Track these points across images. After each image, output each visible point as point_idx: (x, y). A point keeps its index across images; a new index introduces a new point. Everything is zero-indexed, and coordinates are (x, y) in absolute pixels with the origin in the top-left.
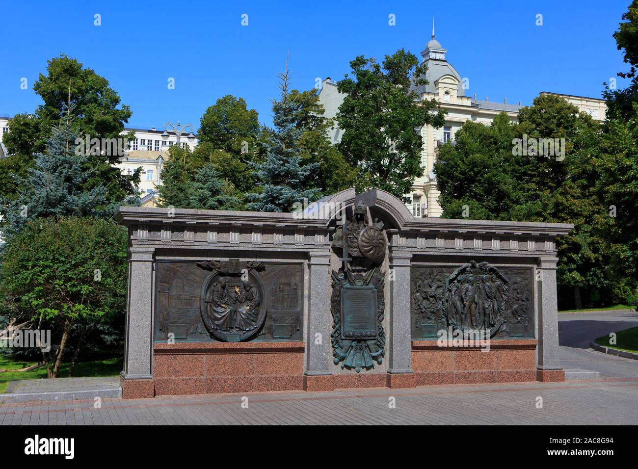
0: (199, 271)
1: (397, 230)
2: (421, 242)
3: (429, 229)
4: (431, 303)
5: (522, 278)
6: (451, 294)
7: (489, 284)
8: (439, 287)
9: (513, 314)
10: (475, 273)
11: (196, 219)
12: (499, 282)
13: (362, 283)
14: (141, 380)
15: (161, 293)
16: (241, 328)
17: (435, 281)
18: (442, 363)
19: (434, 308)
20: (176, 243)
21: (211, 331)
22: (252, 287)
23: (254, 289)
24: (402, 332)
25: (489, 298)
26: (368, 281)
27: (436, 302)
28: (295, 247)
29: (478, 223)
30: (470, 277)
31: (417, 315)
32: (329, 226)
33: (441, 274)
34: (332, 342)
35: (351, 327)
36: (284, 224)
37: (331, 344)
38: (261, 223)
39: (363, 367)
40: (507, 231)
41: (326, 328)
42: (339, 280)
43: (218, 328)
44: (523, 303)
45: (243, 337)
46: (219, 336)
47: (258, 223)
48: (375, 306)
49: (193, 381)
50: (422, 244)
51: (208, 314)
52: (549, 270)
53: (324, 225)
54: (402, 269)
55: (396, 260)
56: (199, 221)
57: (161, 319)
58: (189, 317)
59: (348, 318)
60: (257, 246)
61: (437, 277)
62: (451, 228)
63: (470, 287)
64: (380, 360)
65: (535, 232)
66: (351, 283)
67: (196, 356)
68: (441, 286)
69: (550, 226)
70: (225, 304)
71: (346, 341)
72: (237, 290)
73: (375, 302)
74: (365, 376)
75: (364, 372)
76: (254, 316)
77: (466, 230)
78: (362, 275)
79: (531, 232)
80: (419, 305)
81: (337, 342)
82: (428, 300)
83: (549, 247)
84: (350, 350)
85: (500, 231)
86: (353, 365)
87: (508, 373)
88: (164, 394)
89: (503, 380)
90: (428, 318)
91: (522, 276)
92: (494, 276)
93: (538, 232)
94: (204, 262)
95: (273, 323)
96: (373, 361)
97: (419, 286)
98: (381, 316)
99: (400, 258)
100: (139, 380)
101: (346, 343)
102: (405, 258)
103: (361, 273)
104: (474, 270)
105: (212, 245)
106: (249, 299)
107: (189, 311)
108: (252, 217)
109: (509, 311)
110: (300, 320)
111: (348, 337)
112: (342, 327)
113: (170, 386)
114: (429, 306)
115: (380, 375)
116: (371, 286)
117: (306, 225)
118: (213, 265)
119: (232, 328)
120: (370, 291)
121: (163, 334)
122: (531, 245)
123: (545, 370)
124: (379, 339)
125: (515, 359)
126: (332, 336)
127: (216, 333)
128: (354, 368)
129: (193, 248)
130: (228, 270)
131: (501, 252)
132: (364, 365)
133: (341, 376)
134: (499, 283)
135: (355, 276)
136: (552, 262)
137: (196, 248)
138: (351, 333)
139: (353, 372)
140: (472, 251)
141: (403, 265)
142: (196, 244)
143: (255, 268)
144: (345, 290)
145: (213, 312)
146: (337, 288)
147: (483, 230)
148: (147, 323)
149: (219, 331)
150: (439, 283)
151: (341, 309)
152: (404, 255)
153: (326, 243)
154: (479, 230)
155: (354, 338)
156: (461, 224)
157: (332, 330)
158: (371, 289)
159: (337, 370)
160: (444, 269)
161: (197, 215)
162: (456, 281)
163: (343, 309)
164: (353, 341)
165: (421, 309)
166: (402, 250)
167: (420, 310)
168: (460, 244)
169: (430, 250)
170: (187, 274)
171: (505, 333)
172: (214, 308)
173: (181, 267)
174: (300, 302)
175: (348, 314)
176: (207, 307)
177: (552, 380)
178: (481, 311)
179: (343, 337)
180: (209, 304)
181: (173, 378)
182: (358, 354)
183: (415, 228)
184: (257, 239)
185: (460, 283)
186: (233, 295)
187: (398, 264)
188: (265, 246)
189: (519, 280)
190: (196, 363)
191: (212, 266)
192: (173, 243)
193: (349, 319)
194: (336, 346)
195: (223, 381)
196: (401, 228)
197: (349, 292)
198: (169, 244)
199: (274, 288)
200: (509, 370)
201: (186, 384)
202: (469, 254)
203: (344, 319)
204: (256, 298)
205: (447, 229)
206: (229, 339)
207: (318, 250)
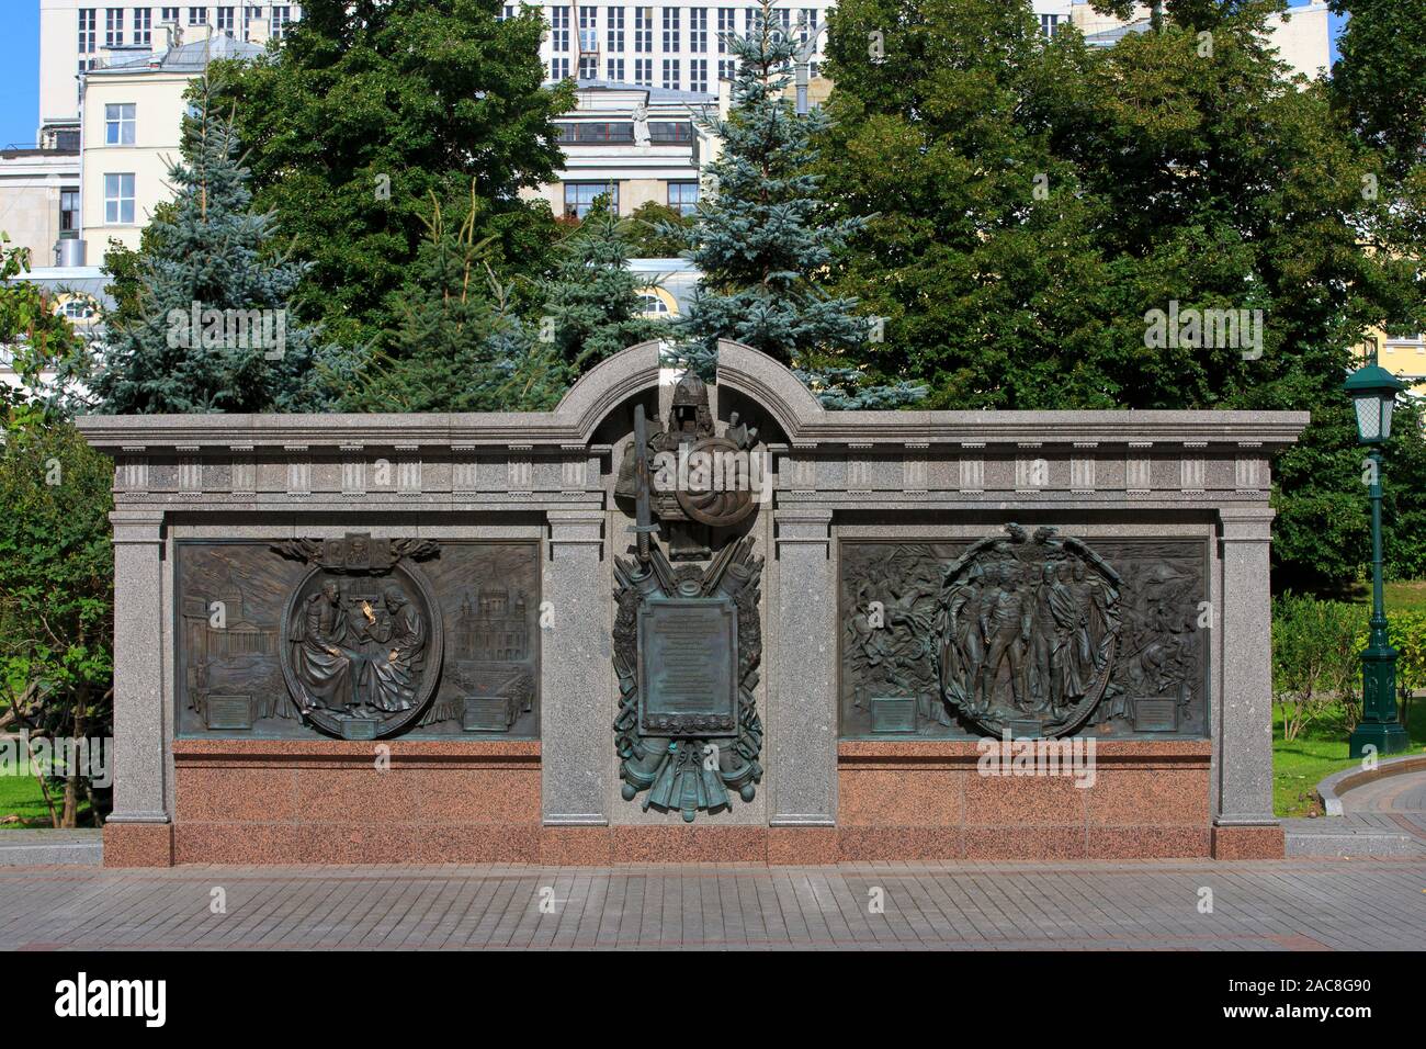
0: (277, 565)
1: (785, 445)
2: (861, 474)
3: (872, 440)
4: (899, 641)
5: (1175, 567)
6: (950, 617)
7: (1062, 587)
8: (922, 596)
9: (1145, 669)
10: (1023, 556)
11: (253, 439)
12: (1094, 581)
13: (697, 589)
14: (141, 825)
15: (190, 620)
16: (378, 705)
17: (911, 580)
18: (928, 804)
19: (906, 655)
20: (215, 498)
21: (304, 712)
22: (404, 604)
23: (411, 611)
24: (803, 720)
25: (1063, 626)
26: (711, 585)
27: (914, 635)
28: (510, 500)
29: (1014, 421)
30: (1008, 567)
31: (859, 675)
32: (591, 442)
33: (930, 560)
34: (618, 744)
35: (665, 704)
36: (471, 442)
37: (615, 749)
38: (411, 442)
39: (701, 809)
40: (1105, 439)
41: (594, 707)
42: (633, 583)
43: (322, 704)
44: (1176, 638)
45: (383, 730)
46: (325, 724)
47: (405, 442)
48: (732, 650)
49: (267, 832)
50: (860, 481)
51: (295, 671)
52: (1247, 546)
53: (577, 441)
54: (806, 549)
55: (788, 527)
56: (261, 443)
57: (192, 682)
58: (257, 678)
59: (657, 682)
60: (410, 499)
61: (919, 570)
62: (935, 435)
63: (1004, 595)
64: (747, 790)
65: (1193, 438)
66: (667, 591)
67: (275, 771)
68: (928, 595)
69: (1235, 420)
70: (338, 645)
71: (653, 741)
72: (368, 610)
73: (731, 639)
74: (707, 831)
75: (703, 819)
76: (410, 675)
77: (983, 439)
78: (698, 569)
79: (1179, 439)
80: (862, 647)
81: (630, 745)
82: (891, 633)
83: (1248, 479)
84: (664, 764)
85: (1087, 438)
86: (674, 803)
87: (1123, 834)
88: (201, 860)
89: (1109, 851)
90: (889, 681)
91: (1173, 561)
92: (1081, 563)
93: (1203, 438)
94: (287, 544)
95: (462, 693)
96: (730, 791)
97: (862, 594)
98: (751, 675)
99: (799, 521)
100: (135, 825)
101: (653, 747)
102: (813, 521)
103: (697, 563)
104: (1022, 548)
105: (298, 499)
106: (399, 633)
107: (257, 663)
108: (387, 428)
109: (1132, 662)
110: (534, 687)
111: (655, 731)
112: (640, 706)
113: (216, 843)
114: (893, 650)
115: (748, 829)
116: (722, 597)
117: (530, 441)
118: (307, 550)
119: (357, 705)
120: (718, 611)
121: (198, 718)
122: (1189, 475)
123: (1225, 825)
124: (744, 735)
125: (1148, 794)
126: (616, 729)
127: (316, 716)
128: (677, 810)
129: (254, 508)
130: (343, 563)
131: (1100, 496)
132: (702, 803)
133: (641, 829)
134: (1095, 584)
135: (678, 571)
136: (1257, 520)
137: (262, 508)
138: (664, 721)
139: (674, 820)
140: (1009, 495)
141: (808, 539)
142: (260, 498)
143: (411, 555)
144: (648, 609)
145: (308, 664)
146: (628, 602)
147: (1033, 439)
148: (153, 692)
149: (326, 712)
150: (924, 587)
151: (640, 658)
152: (807, 514)
153: (590, 488)
154: (1023, 439)
155: (671, 734)
156: (962, 425)
157: (617, 712)
158: (721, 605)
159: (630, 815)
160: (937, 548)
161: (253, 428)
162: (962, 582)
163: (644, 656)
164: (674, 740)
165: (867, 656)
166: (805, 498)
167: (865, 661)
168: (972, 477)
169: (884, 496)
170: (251, 572)
171: (1120, 723)
172: (311, 656)
173: (235, 555)
174: (533, 639)
175: (657, 672)
176: (293, 653)
177: (1245, 854)
178: (1043, 659)
179: (642, 732)
180: (298, 646)
181: (222, 822)
182: (690, 775)
183: (832, 440)
184: (410, 482)
185: (976, 584)
186: (360, 624)
187: (795, 538)
188: (431, 500)
189: (1165, 572)
190: (275, 790)
191: (304, 553)
192: (206, 498)
193: (660, 686)
194: (626, 754)
195: (338, 833)
196: (793, 440)
197: (662, 614)
198: (197, 500)
199: (466, 604)
200: (1126, 825)
201: (251, 838)
202: (1003, 506)
203: (645, 684)
204: (415, 629)
205: (924, 440)
206: (347, 733)
207: (571, 506)
